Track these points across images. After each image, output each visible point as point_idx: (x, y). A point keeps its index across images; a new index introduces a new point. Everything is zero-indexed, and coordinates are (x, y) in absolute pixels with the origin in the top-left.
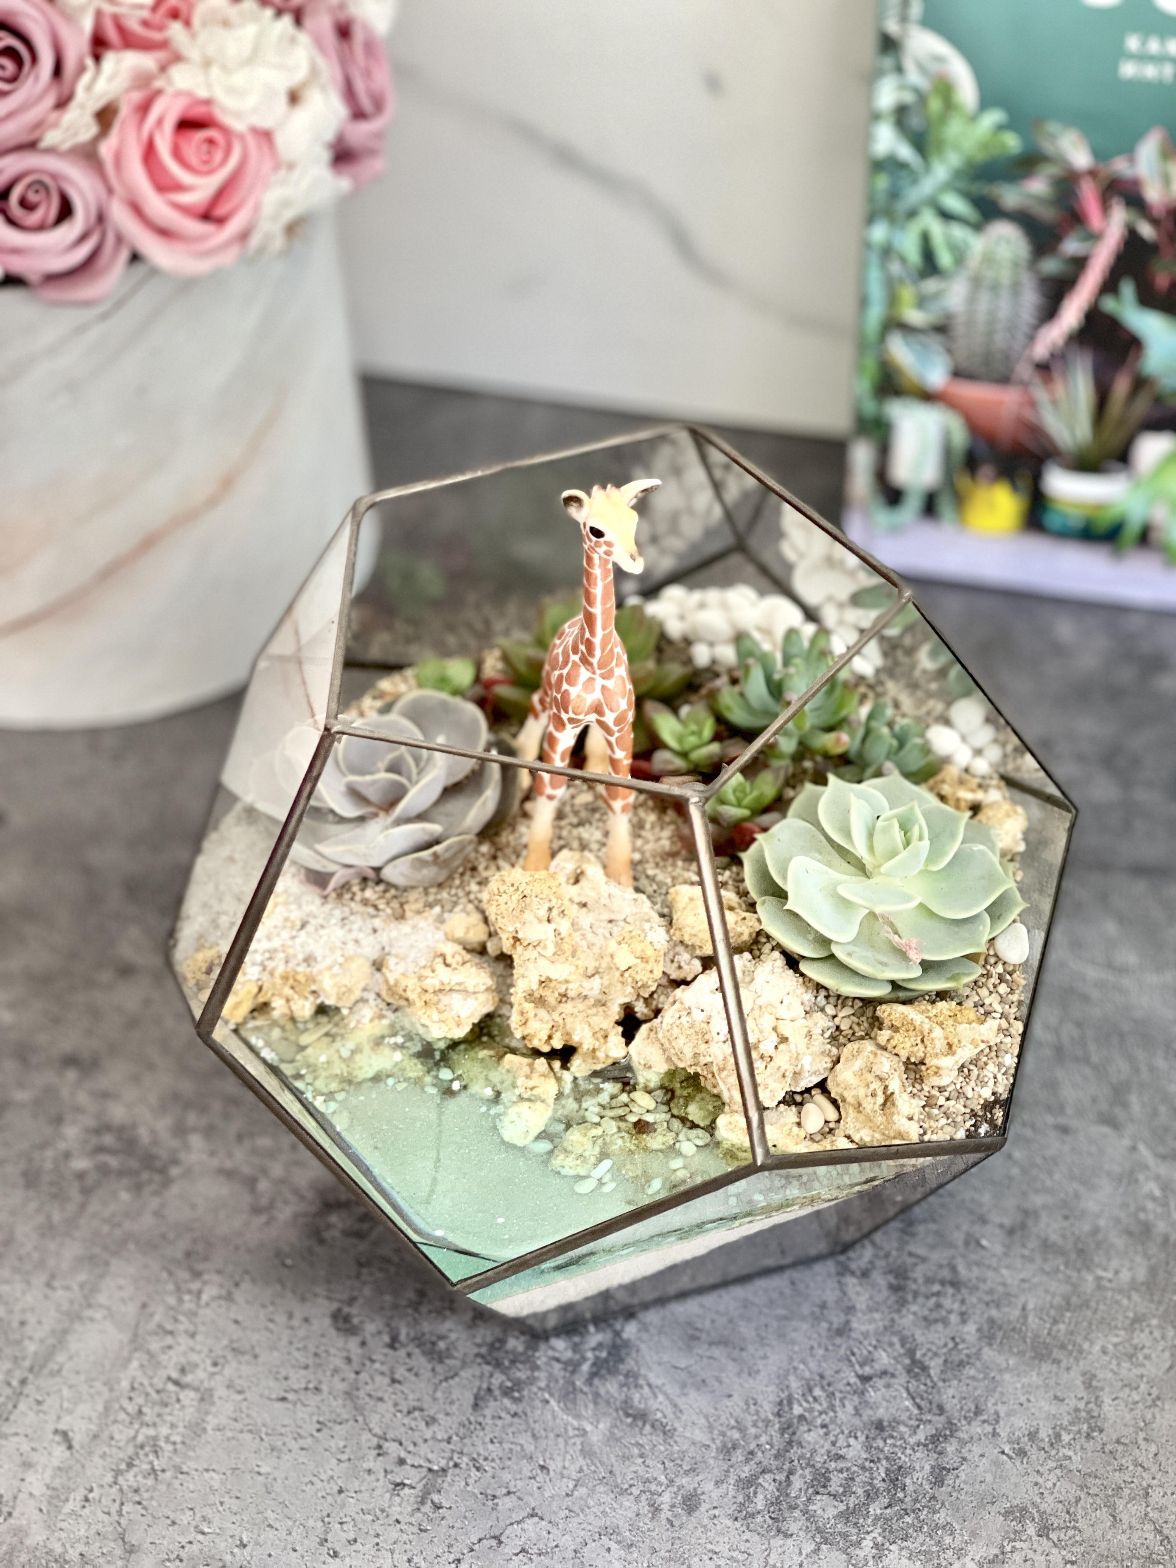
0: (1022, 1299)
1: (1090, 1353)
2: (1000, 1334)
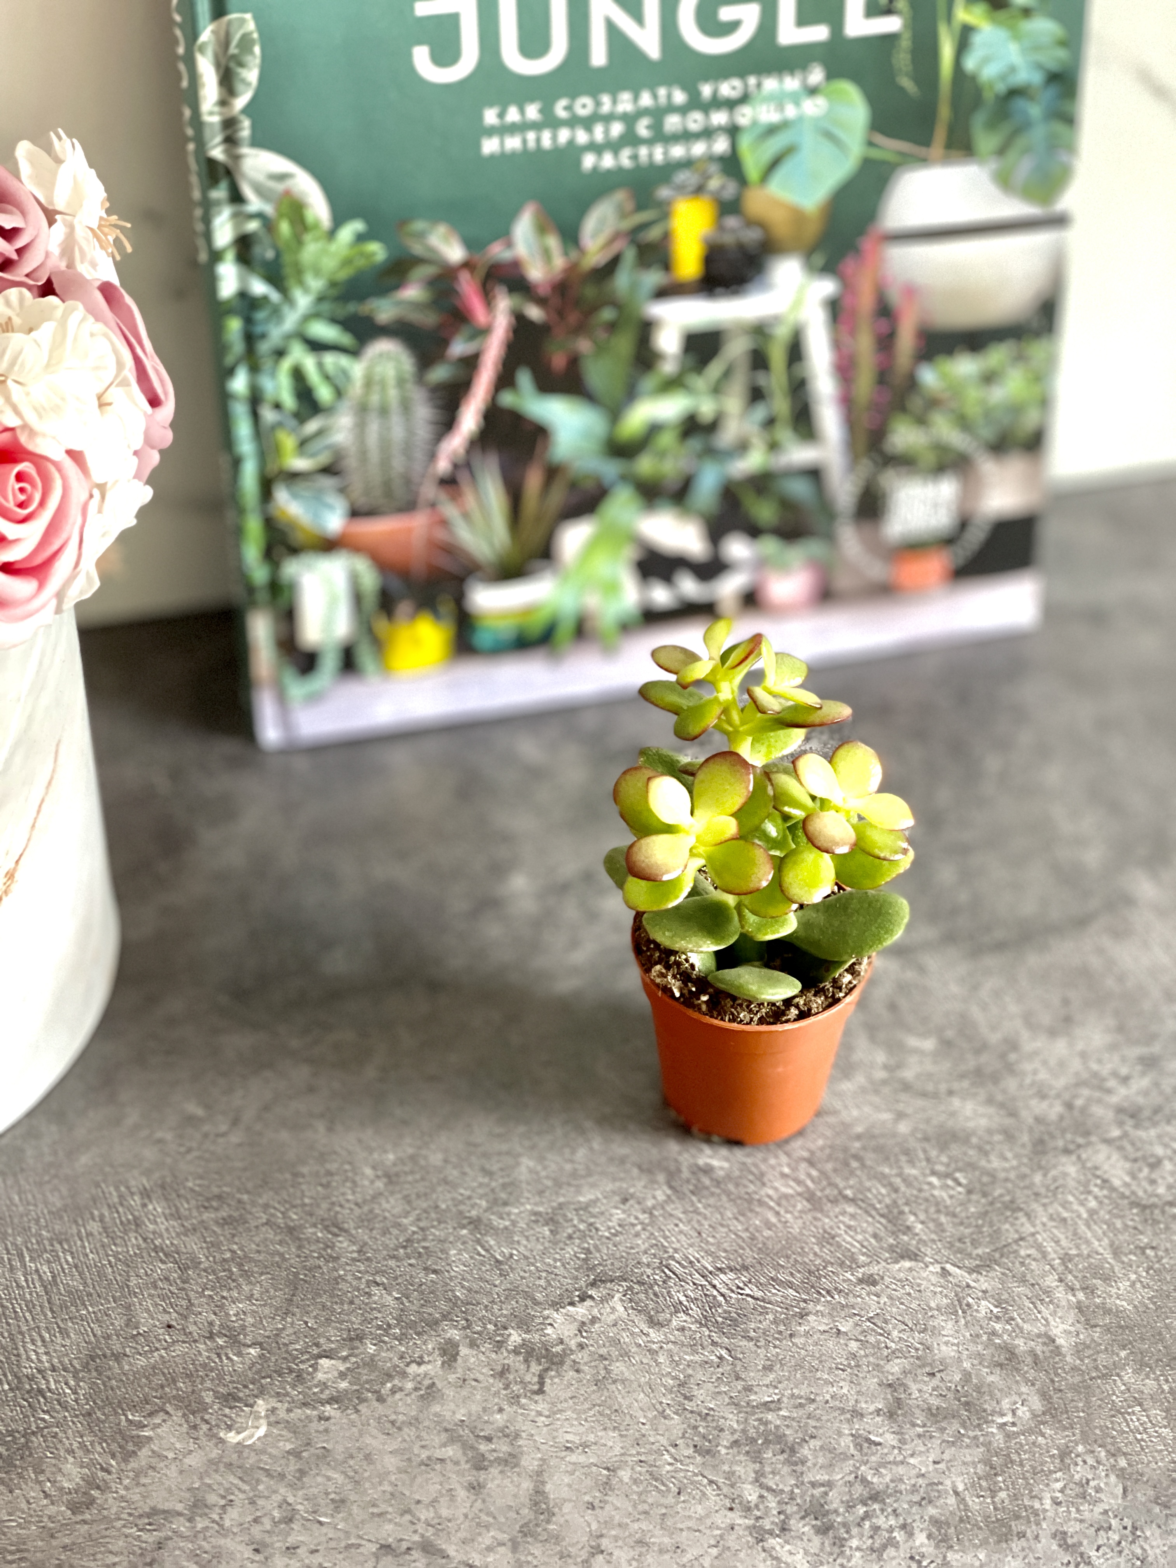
0: (948, 1482)
1: (1045, 1511)
2: (952, 1530)
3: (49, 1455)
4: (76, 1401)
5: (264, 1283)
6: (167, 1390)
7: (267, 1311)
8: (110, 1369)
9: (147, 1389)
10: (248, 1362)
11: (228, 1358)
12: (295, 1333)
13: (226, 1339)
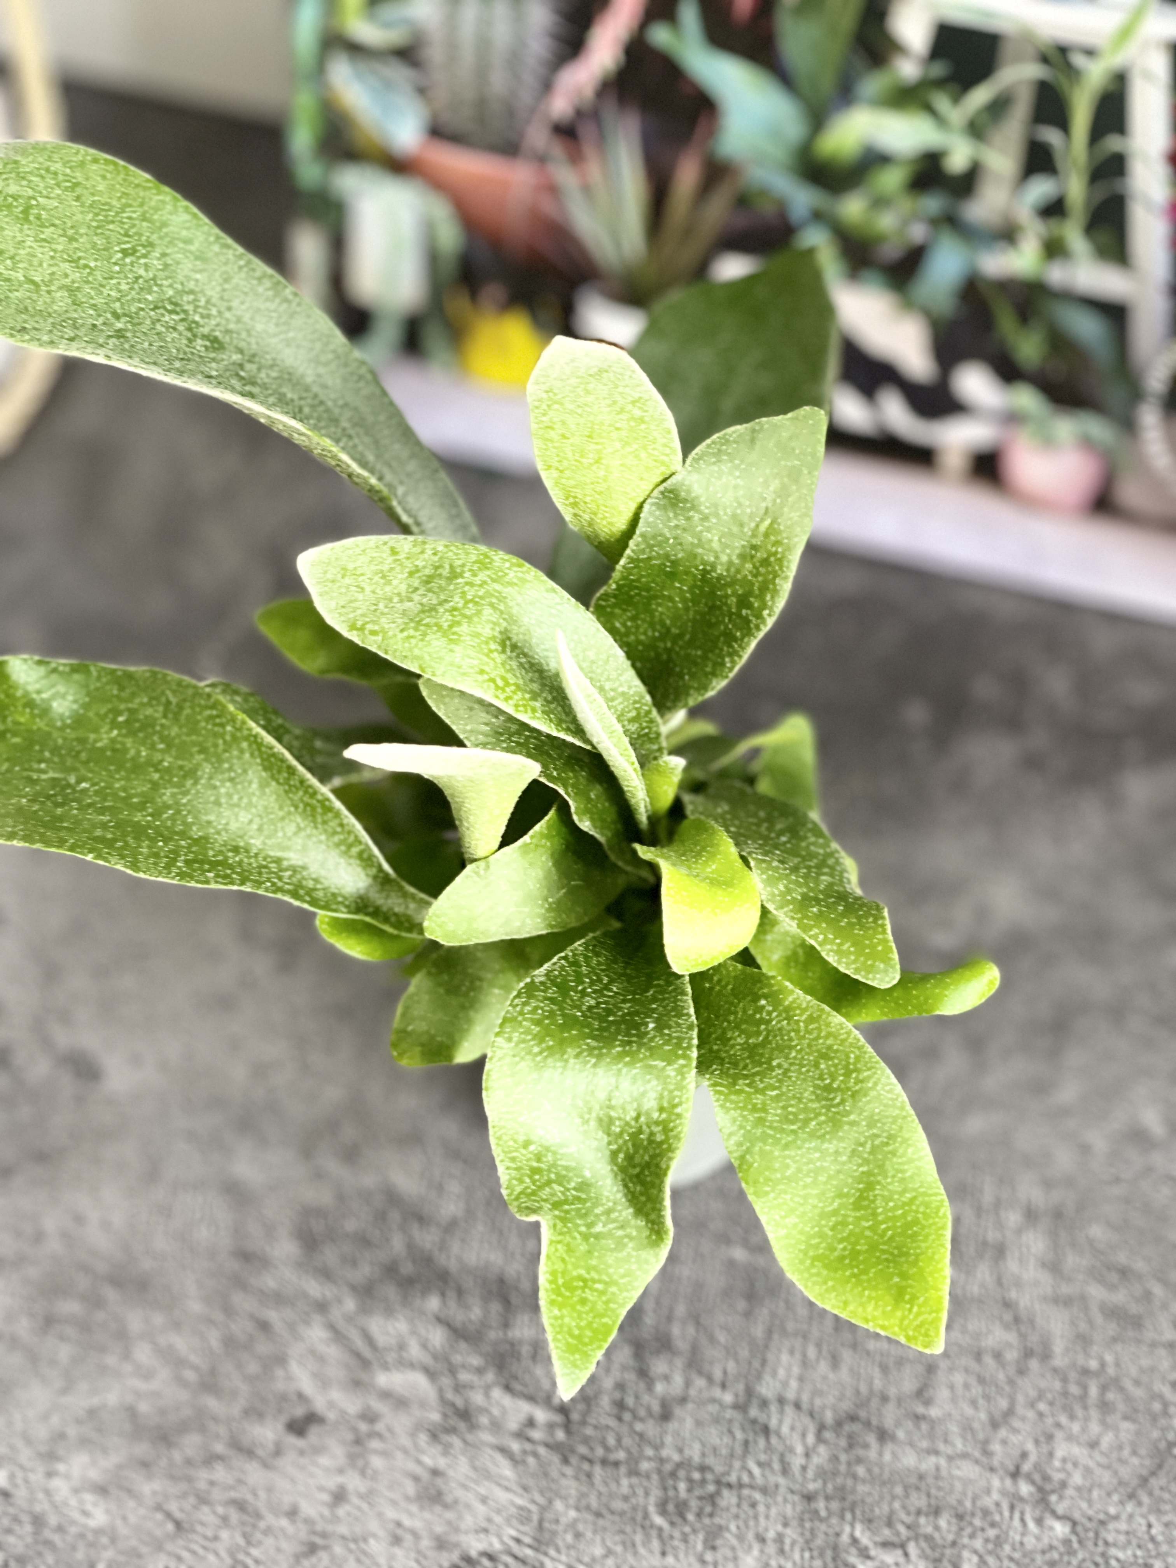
3: (733, 1527)
4: (804, 1468)
5: (1122, 1434)
6: (922, 1520)
7: (1106, 1477)
8: (866, 1446)
9: (897, 1505)
10: (1046, 1541)
11: (1022, 1520)
12: (1127, 1533)
13: (1032, 1489)
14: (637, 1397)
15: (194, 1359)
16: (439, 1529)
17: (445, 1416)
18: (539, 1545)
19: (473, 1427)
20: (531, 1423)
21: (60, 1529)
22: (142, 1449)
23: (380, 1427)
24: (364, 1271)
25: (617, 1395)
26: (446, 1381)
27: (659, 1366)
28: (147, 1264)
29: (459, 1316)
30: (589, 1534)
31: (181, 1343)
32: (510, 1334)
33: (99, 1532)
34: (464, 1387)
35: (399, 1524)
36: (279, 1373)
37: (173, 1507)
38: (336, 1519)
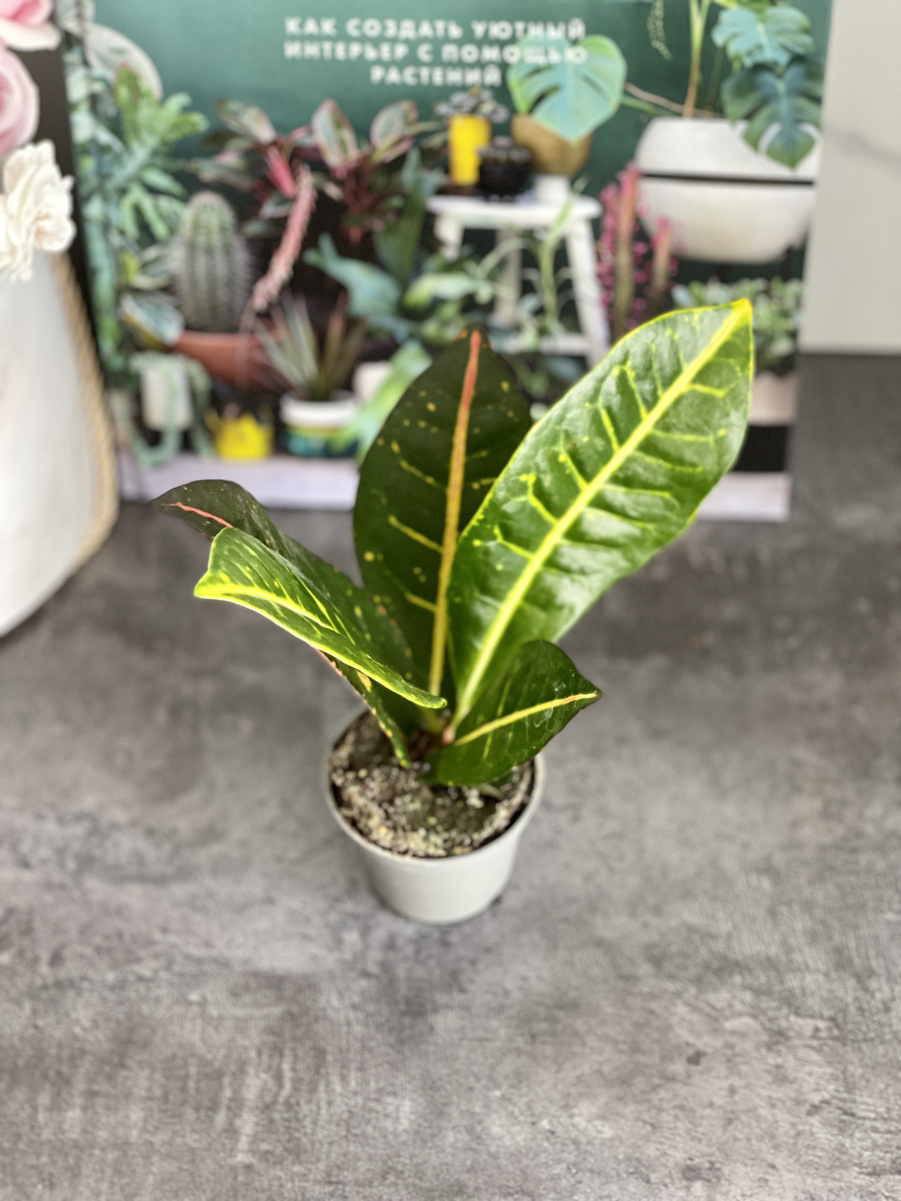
14: (868, 1003)
15: (621, 1038)
16: (793, 1095)
17: (770, 1037)
18: (849, 1090)
19: (788, 1038)
20: (817, 1029)
21: (589, 1143)
22: (616, 1091)
23: (738, 1050)
24: (693, 971)
25: (857, 1004)
26: (762, 1018)
27: (873, 984)
28: (572, 994)
29: (755, 984)
30: (873, 1079)
31: (611, 1031)
32: (786, 986)
33: (612, 1139)
34: (774, 1019)
35: (770, 1098)
36: (671, 1035)
37: (645, 1117)
38: (736, 1103)
